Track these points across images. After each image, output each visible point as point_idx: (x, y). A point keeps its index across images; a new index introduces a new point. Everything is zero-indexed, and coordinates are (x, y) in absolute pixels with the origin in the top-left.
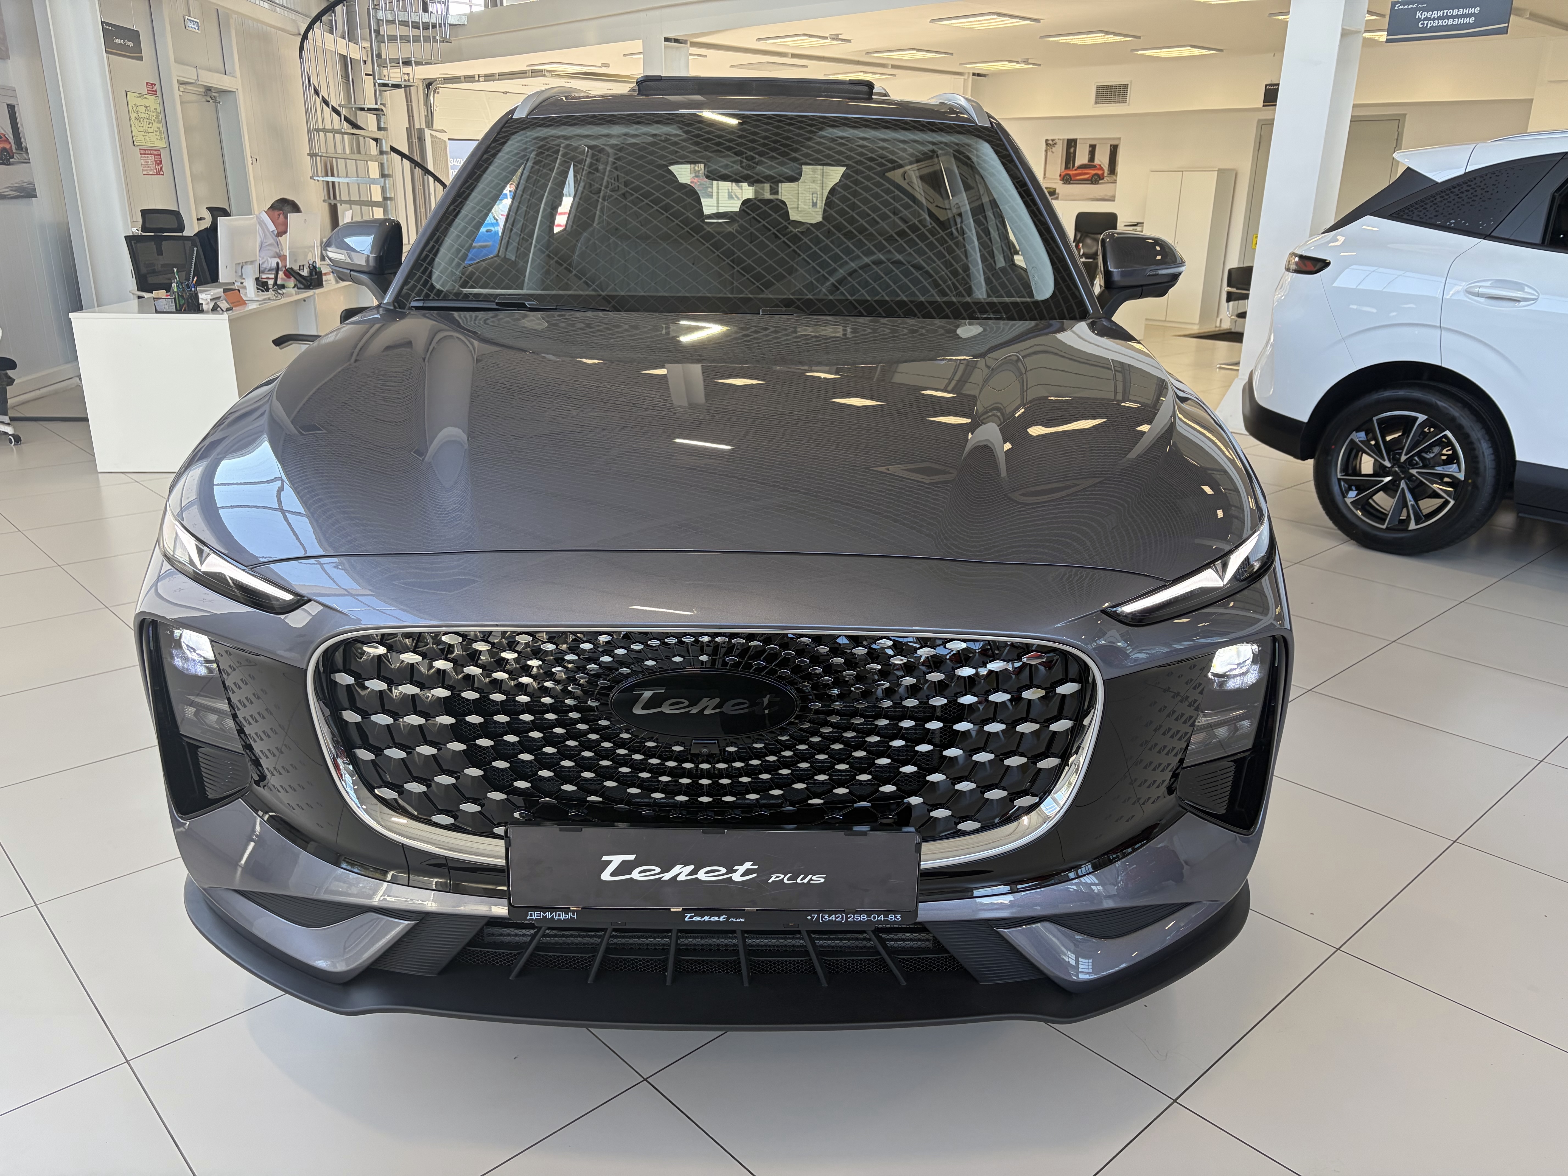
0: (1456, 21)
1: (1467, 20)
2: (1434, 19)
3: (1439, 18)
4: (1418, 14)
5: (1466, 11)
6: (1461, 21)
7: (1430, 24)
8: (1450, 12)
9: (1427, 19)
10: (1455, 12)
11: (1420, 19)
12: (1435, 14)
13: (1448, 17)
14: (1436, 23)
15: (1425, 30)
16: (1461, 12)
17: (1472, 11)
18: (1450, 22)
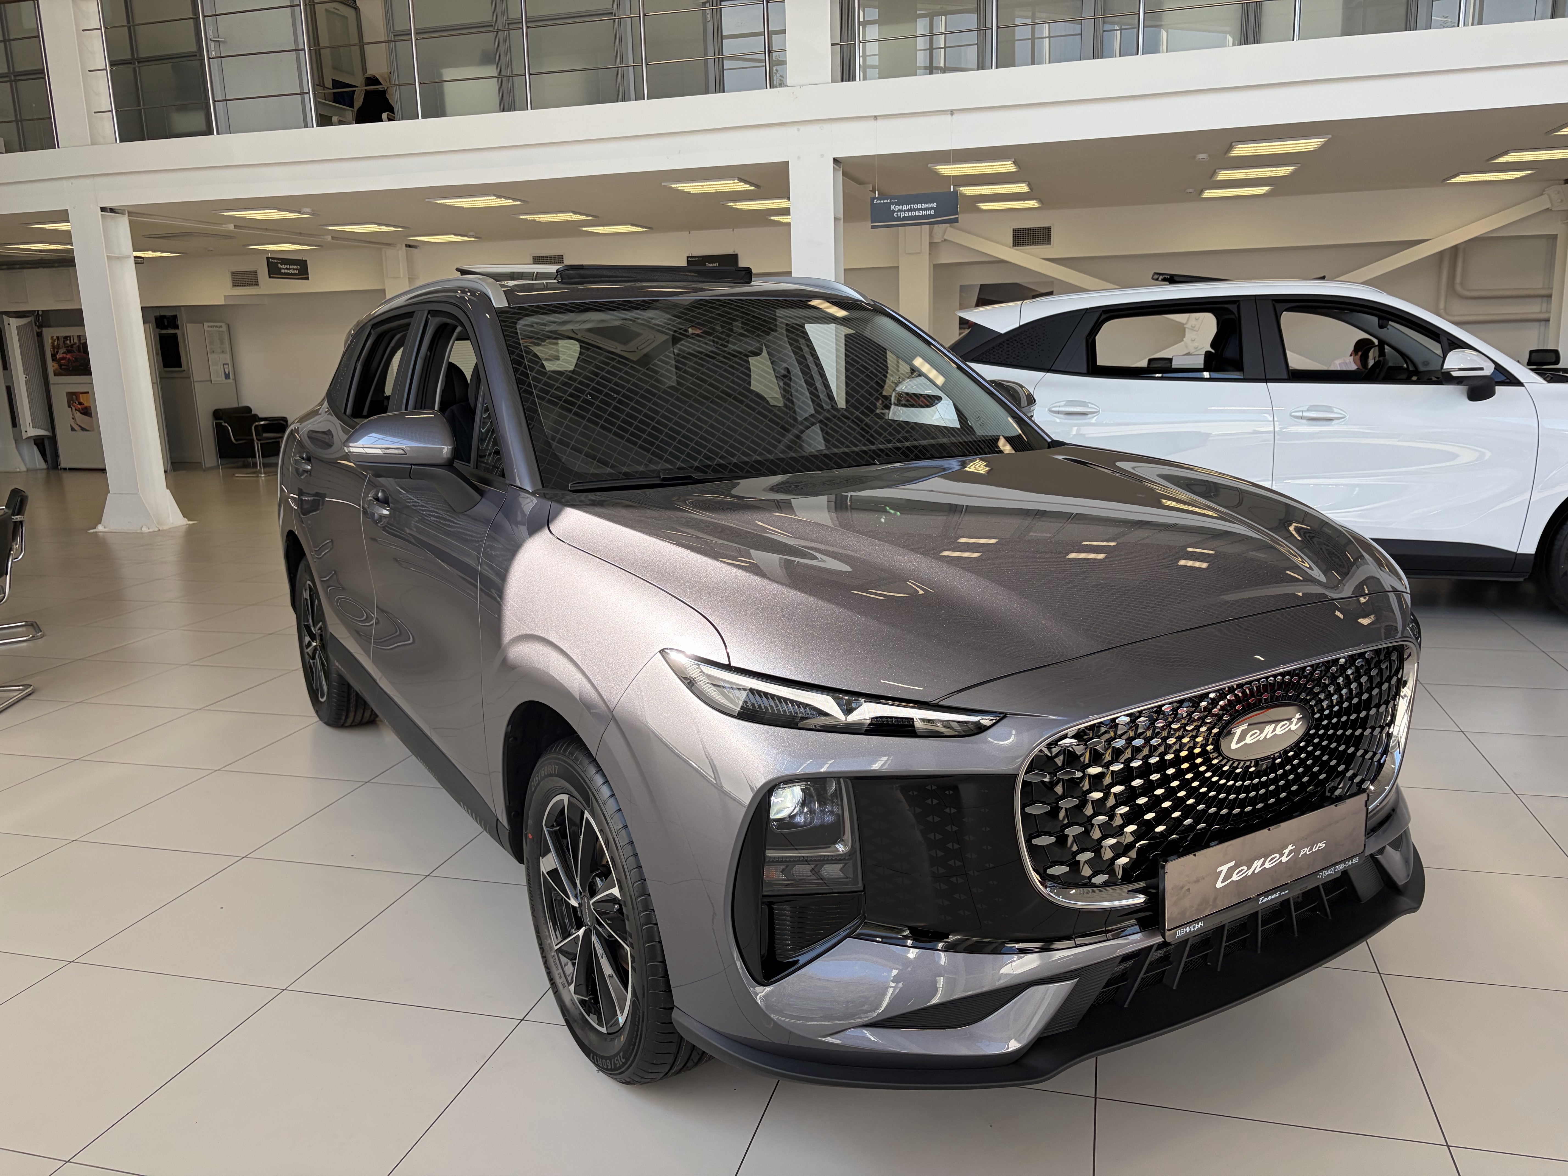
0: (921, 213)
1: (929, 212)
2: (905, 211)
3: (908, 210)
4: (892, 207)
5: (927, 206)
6: (925, 213)
7: (903, 215)
8: (916, 207)
9: (899, 211)
10: (919, 206)
11: (894, 211)
12: (905, 208)
13: (915, 210)
14: (907, 214)
15: (899, 219)
16: (923, 206)
17: (931, 205)
18: (917, 213)
